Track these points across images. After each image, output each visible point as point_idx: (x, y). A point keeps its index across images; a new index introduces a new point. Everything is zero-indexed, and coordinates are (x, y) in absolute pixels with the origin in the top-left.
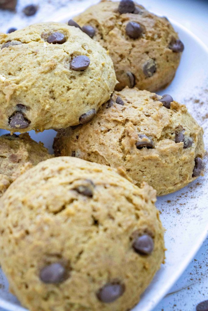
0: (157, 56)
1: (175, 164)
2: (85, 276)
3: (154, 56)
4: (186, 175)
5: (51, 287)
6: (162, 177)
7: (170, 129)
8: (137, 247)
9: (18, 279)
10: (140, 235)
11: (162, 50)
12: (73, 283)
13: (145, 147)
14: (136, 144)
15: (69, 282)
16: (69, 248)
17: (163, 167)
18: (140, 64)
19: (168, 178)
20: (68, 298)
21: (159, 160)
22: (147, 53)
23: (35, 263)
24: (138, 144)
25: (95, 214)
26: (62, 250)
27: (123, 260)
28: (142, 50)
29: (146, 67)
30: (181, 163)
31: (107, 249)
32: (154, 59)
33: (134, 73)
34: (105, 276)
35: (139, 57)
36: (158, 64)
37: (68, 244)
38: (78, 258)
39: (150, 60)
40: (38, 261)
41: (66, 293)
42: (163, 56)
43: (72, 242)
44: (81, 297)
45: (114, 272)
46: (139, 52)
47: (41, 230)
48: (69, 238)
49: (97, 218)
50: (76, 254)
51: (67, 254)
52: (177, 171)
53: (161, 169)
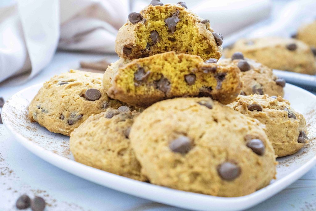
0: (264, 83)
1: (281, 124)
2: (207, 150)
3: (261, 82)
4: (292, 138)
5: (178, 156)
6: (271, 133)
7: (276, 106)
8: (250, 145)
9: (151, 153)
10: (252, 139)
11: (267, 80)
12: (197, 153)
13: (255, 109)
14: (248, 107)
15: (192, 152)
16: (194, 129)
17: (271, 124)
18: (249, 85)
19: (276, 134)
20: (191, 167)
21: (267, 118)
22: (255, 79)
23: (165, 137)
24: (249, 106)
25: (214, 115)
26: (188, 130)
27: (239, 147)
28: (251, 76)
29: (255, 87)
30: (287, 125)
31: (225, 136)
32: (262, 85)
33: (245, 91)
34: (224, 155)
35: (248, 81)
36: (265, 89)
37: (192, 126)
38: (201, 137)
39: (258, 84)
40: (169, 136)
41: (191, 162)
42: (268, 84)
43: (196, 125)
44: (203, 167)
45: (231, 153)
46: (249, 77)
47: (171, 117)
48: (193, 123)
49: (216, 118)
50: (200, 134)
51: (191, 133)
52: (284, 130)
53: (270, 126)
